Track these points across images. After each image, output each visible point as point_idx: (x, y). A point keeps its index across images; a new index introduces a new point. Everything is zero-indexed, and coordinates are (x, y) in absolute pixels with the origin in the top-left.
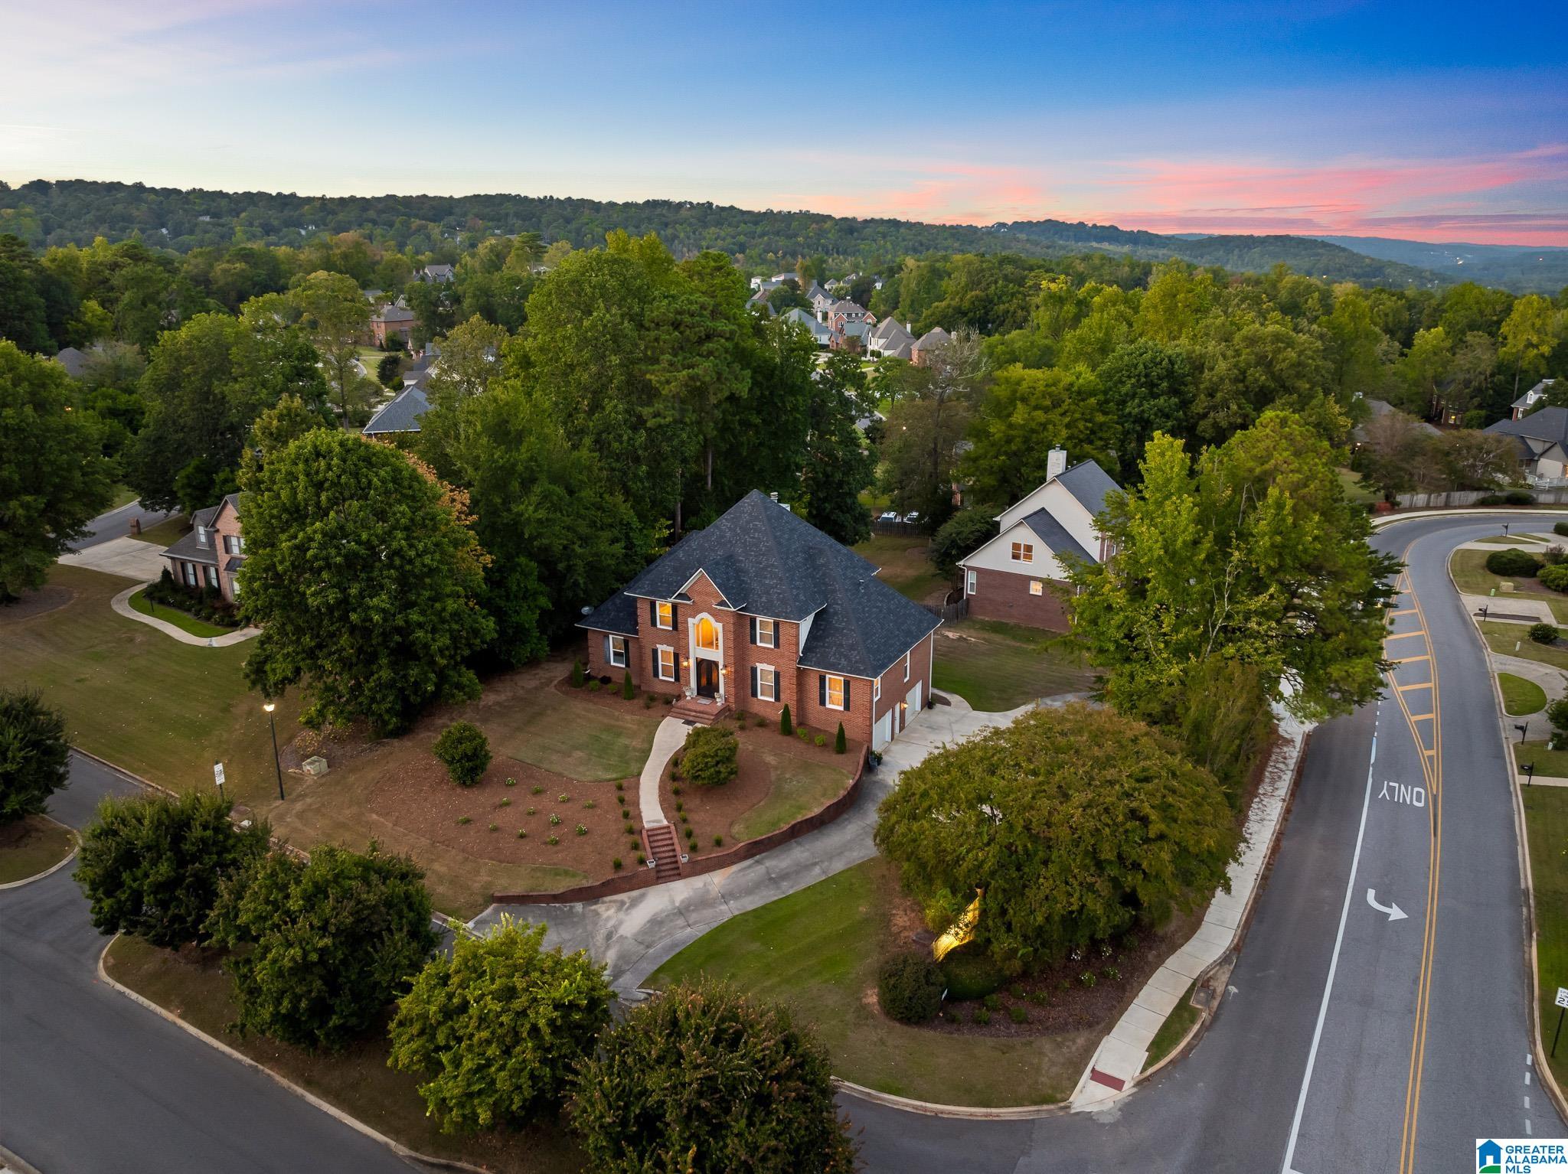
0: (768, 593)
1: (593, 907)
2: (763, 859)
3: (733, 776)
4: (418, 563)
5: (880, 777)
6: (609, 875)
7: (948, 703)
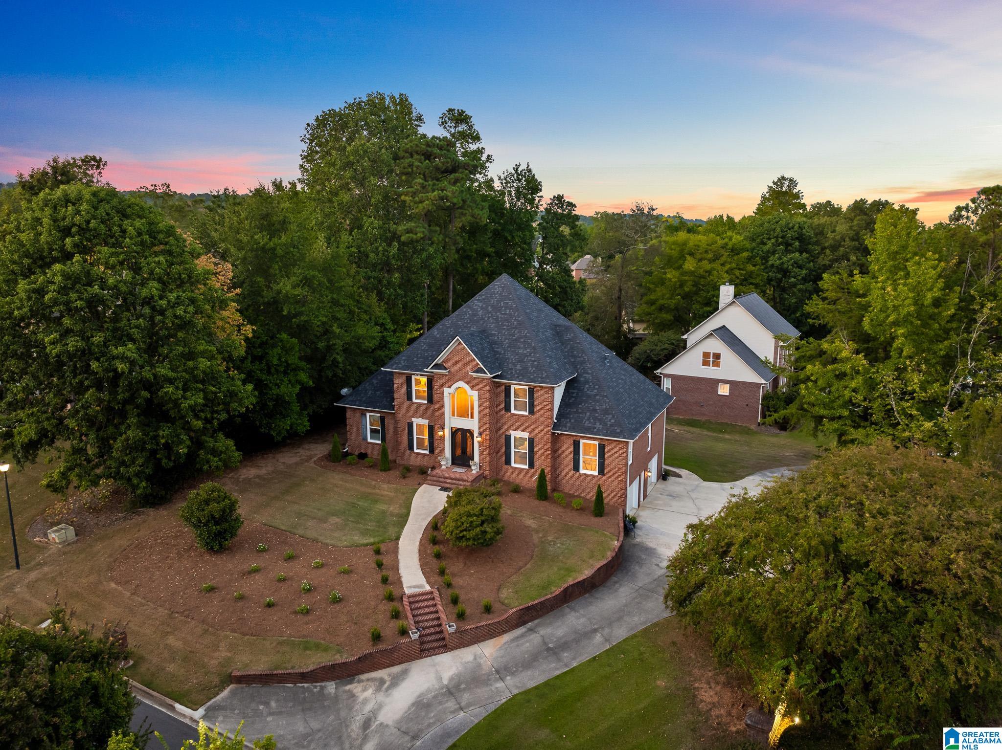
0: (522, 361)
1: (348, 687)
2: (538, 625)
3: (498, 537)
4: (169, 313)
5: (638, 540)
6: (367, 648)
7: (680, 476)
